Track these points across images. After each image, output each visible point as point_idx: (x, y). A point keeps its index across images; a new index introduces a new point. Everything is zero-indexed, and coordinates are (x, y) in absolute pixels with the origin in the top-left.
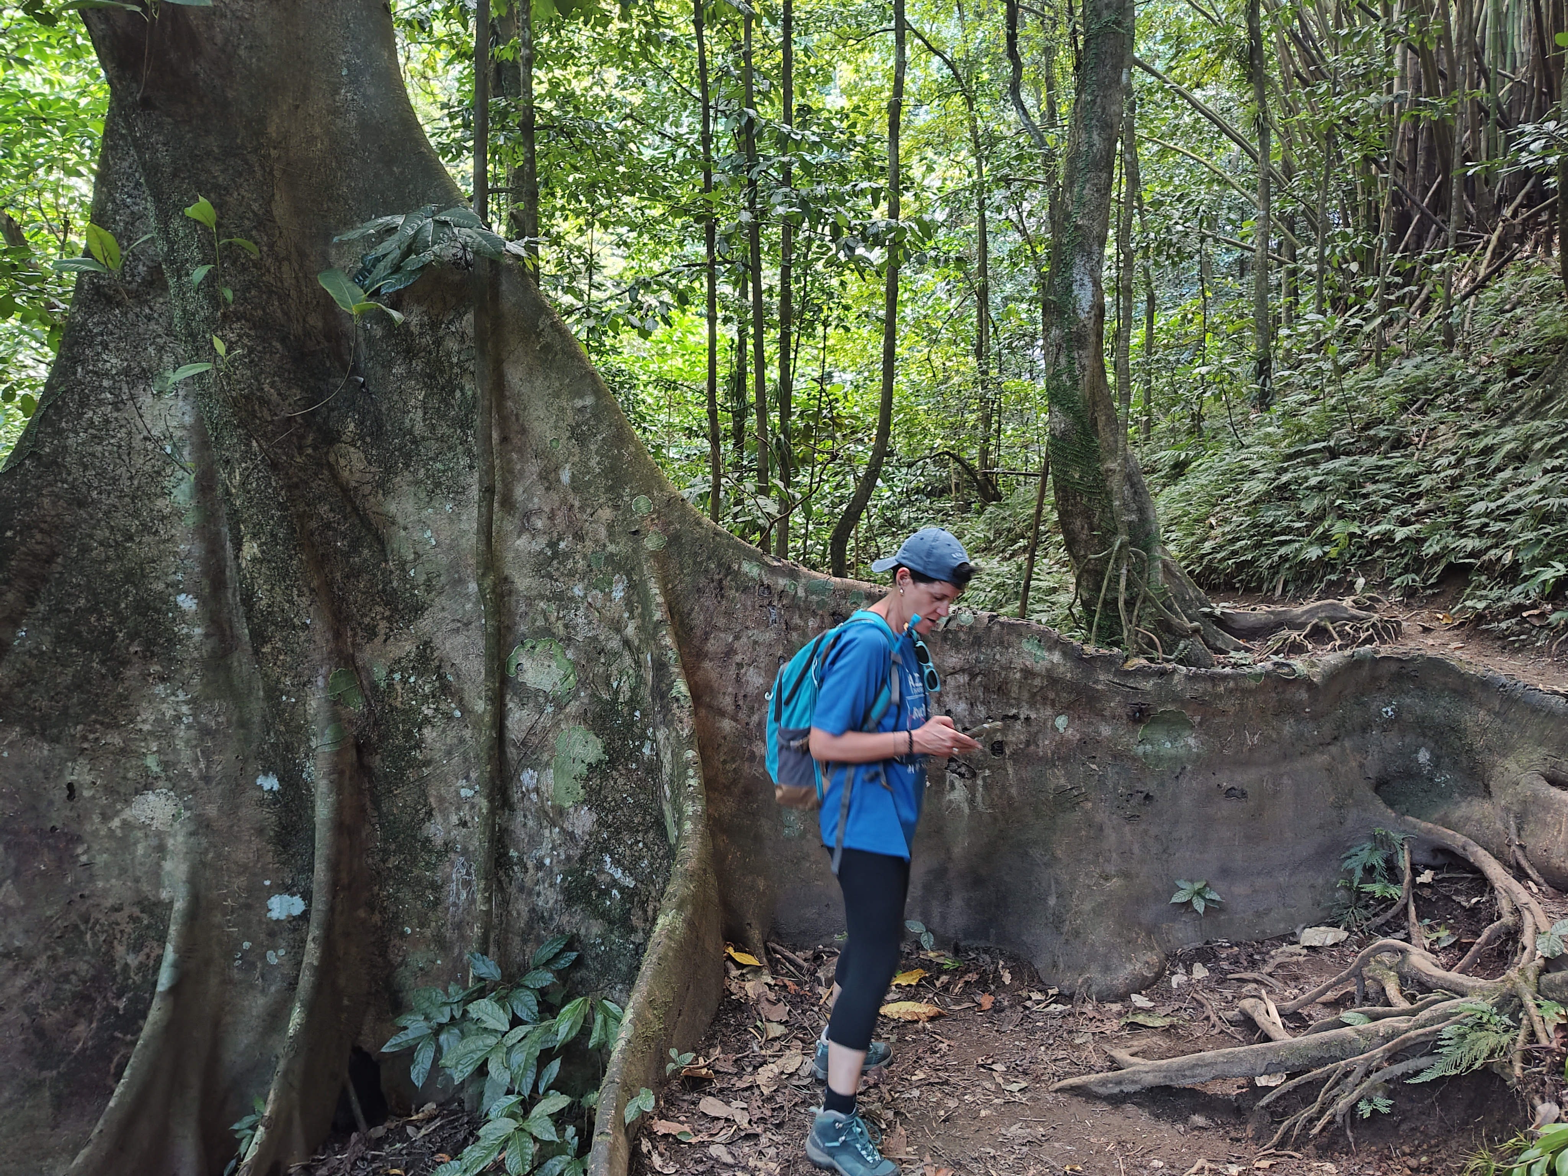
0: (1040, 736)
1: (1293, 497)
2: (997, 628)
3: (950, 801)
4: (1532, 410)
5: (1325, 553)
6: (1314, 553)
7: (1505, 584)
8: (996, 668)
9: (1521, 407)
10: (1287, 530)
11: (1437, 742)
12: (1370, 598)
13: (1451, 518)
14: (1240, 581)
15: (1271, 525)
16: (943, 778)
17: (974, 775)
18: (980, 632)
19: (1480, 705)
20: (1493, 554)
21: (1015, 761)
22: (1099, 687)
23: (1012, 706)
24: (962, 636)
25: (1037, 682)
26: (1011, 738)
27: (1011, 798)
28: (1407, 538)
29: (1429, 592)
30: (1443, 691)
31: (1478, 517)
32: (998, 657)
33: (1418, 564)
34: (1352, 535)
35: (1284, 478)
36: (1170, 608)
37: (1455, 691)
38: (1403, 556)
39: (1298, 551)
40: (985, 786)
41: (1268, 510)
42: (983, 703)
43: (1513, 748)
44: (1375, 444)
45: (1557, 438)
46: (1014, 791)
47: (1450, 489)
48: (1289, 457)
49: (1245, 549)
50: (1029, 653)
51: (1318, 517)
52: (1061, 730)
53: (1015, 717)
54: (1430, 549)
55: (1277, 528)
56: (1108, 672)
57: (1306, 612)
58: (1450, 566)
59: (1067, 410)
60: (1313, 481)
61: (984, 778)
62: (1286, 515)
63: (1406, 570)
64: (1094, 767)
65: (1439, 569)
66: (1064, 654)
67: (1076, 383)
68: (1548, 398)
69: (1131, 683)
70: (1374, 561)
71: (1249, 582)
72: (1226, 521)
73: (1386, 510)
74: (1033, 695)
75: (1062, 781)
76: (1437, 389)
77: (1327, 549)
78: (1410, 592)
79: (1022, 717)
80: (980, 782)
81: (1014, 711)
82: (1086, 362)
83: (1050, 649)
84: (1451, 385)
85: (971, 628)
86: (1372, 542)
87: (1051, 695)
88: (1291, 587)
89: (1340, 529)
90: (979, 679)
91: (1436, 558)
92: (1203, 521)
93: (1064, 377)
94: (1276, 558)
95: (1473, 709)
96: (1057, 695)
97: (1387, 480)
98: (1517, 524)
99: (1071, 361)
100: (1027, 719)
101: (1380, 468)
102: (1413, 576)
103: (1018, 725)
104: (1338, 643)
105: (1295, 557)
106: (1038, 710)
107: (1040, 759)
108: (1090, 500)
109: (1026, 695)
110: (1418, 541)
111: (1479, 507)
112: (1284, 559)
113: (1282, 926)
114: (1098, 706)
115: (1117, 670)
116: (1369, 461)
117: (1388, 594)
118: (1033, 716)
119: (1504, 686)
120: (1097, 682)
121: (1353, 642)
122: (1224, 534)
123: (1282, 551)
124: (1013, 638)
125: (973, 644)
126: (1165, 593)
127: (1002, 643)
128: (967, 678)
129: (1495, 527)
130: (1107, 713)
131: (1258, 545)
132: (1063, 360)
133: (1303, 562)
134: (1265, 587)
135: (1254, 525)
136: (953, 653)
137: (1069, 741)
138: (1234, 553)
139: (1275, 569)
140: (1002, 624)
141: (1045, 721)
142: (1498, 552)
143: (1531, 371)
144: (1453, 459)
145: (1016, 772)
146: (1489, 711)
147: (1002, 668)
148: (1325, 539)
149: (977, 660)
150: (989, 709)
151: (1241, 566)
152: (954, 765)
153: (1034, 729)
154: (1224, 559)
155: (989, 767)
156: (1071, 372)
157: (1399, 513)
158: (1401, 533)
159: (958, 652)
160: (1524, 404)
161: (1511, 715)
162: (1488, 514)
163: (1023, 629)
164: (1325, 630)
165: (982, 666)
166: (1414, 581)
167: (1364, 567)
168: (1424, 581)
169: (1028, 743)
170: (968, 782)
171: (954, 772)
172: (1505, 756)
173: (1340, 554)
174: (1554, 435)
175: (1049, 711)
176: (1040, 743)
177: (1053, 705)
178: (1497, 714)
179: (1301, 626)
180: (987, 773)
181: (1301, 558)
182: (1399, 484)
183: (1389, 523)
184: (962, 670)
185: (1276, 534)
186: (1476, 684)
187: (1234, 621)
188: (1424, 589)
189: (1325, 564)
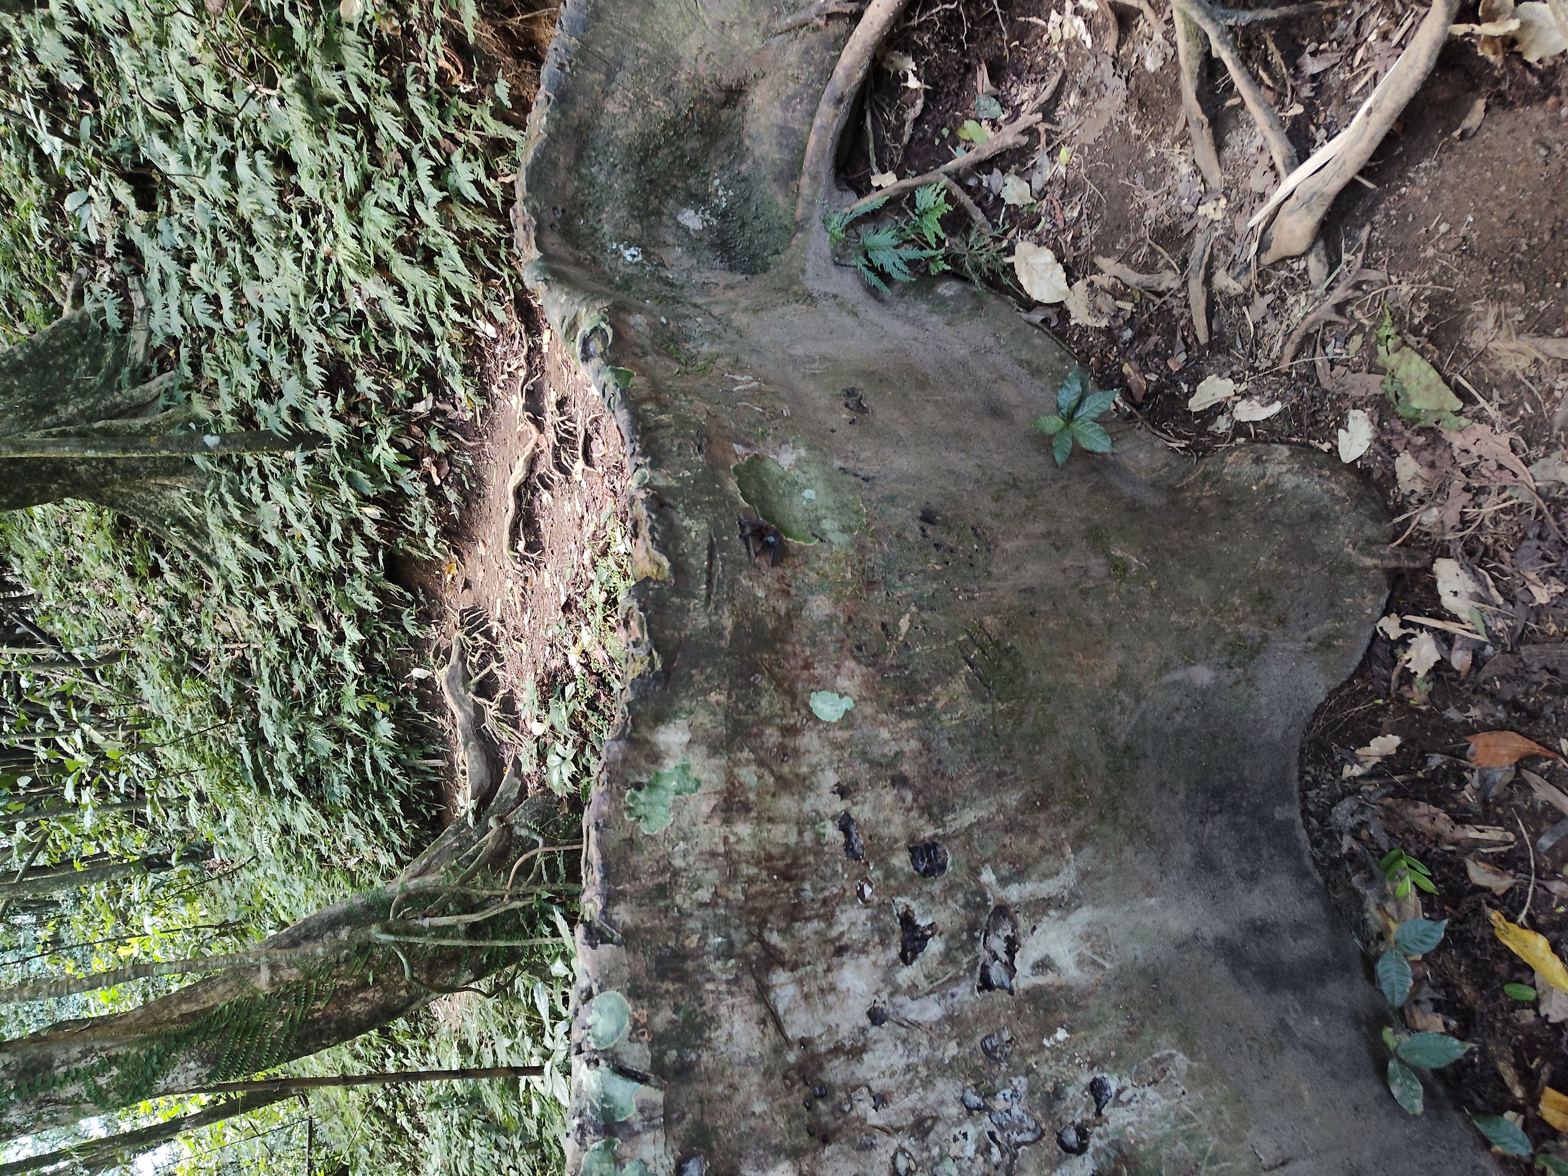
0: (875, 751)
1: (314, 769)
2: (623, 914)
3: (1081, 962)
4: (196, 537)
5: (384, 714)
6: (385, 728)
7: (403, 511)
8: (736, 893)
9: (194, 549)
10: (358, 763)
11: (667, 194)
12: (436, 656)
13: (331, 588)
14: (429, 811)
15: (353, 786)
16: (1035, 995)
17: (1002, 911)
18: (643, 962)
19: (597, 110)
20: (370, 529)
21: (946, 808)
22: (728, 623)
23: (819, 837)
24: (663, 1018)
25: (748, 775)
26: (896, 829)
27: (1029, 805)
28: (360, 628)
29: (421, 598)
30: (581, 178)
31: (327, 556)
32: (704, 895)
33: (391, 614)
34: (359, 693)
35: (290, 783)
36: (471, 859)
37: (579, 157)
38: (381, 630)
39: (383, 746)
40: (1019, 875)
41: (333, 793)
42: (829, 918)
43: (664, 48)
44: (245, 697)
45: (229, 498)
46: (1012, 799)
47: (295, 599)
48: (263, 787)
49: (386, 811)
50: (678, 809)
51: (340, 735)
52: (847, 703)
53: (846, 823)
54: (370, 602)
55: (357, 779)
56: (683, 610)
57: (461, 707)
58: (391, 576)
59: (163, 1064)
60: (292, 746)
61: (1004, 882)
62: (339, 771)
63: (400, 626)
64: (904, 624)
65: (393, 588)
66: (660, 718)
67: (113, 1060)
68: (182, 522)
69: (699, 561)
70: (390, 663)
71: (429, 798)
72: (351, 846)
73: (325, 661)
74: (784, 784)
75: (959, 686)
76: (177, 650)
77: (378, 715)
78: (425, 618)
79: (839, 806)
80: (1014, 893)
81: (832, 832)
82: (75, 1052)
83: (655, 757)
84: (172, 635)
85: (635, 993)
86: (368, 670)
87: (772, 736)
88: (431, 749)
89: (352, 704)
90: (774, 938)
91: (380, 593)
92: (352, 874)
93: (102, 1081)
94: (395, 772)
95: (605, 122)
96: (768, 721)
97: (288, 667)
98: (329, 508)
99: (73, 1076)
100: (843, 791)
101: (273, 684)
102: (404, 616)
103: (862, 812)
104: (494, 665)
105: (392, 749)
106: (814, 770)
107: (926, 744)
108: (319, 998)
109: (786, 804)
110: (362, 618)
111: (314, 555)
112: (395, 762)
113: (1038, 341)
114: (771, 623)
115: (676, 591)
116: (265, 697)
117: (428, 641)
118: (830, 779)
119: (561, 66)
120: (716, 630)
121: (492, 648)
122: (369, 843)
123: (385, 766)
124: (643, 860)
125: (682, 977)
126: (453, 869)
127: (662, 891)
128: (780, 977)
129: (336, 531)
130: (782, 606)
131: (382, 799)
132: (71, 1090)
133: (397, 739)
134: (434, 779)
135: (355, 808)
136: (718, 1036)
137: (867, 684)
138: (393, 824)
139: (409, 771)
140: (610, 899)
141: (837, 746)
142: (367, 522)
143: (153, 554)
144: (258, 602)
145: (969, 802)
146: (606, 94)
147: (732, 877)
148: (367, 720)
149: (727, 952)
150: (841, 898)
151: (410, 813)
152: (997, 973)
153: (862, 771)
154: (402, 834)
155: (975, 872)
156: (93, 1072)
157: (328, 644)
158: (353, 635)
159: (712, 1021)
160: (189, 545)
161: (610, 53)
162: (322, 547)
163: (616, 836)
164: (480, 683)
165: (739, 936)
166: (410, 614)
167: (399, 671)
168: (409, 604)
169: (900, 781)
170: (1023, 923)
171: (1011, 969)
172: (678, 60)
173: (384, 700)
174: (224, 505)
175: (809, 740)
176: (891, 749)
177: (790, 731)
178: (610, 77)
179: (479, 710)
180: (988, 876)
181: (393, 743)
182: (293, 656)
183: (340, 654)
184: (763, 993)
185: (365, 781)
186: (564, 114)
187: (481, 786)
188: (419, 603)
189: (398, 714)
